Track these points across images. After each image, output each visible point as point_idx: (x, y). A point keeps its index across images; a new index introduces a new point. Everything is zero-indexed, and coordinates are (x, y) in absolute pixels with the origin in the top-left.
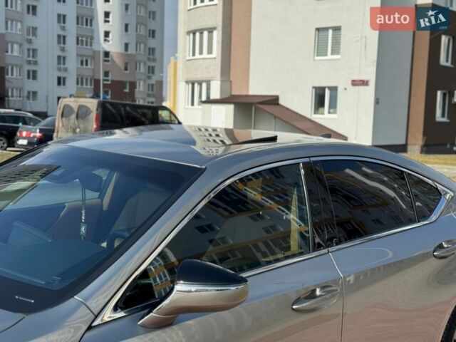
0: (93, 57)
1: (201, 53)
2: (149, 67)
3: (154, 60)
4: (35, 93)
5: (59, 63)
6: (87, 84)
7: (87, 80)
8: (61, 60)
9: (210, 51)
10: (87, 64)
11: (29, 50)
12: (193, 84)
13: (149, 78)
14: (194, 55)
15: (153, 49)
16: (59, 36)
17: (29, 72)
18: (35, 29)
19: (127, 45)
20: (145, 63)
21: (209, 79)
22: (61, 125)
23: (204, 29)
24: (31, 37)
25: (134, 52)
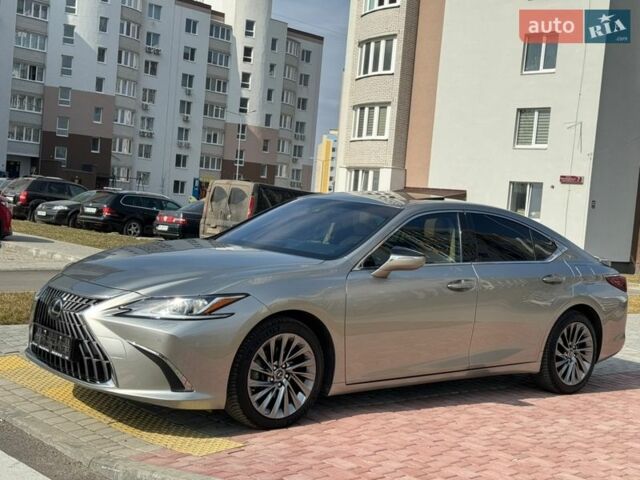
0: (224, 132)
1: (369, 132)
2: (295, 147)
3: (303, 138)
4: (147, 175)
5: (180, 137)
6: (213, 167)
7: (213, 160)
8: (183, 133)
9: (381, 131)
10: (215, 141)
11: (143, 118)
12: (357, 171)
13: (295, 161)
14: (360, 135)
15: (303, 124)
16: (182, 102)
17: (141, 146)
18: (153, 92)
19: (268, 117)
20: (290, 142)
21: (379, 166)
22: (210, 209)
23: (375, 104)
24: (146, 103)
25: (277, 127)
